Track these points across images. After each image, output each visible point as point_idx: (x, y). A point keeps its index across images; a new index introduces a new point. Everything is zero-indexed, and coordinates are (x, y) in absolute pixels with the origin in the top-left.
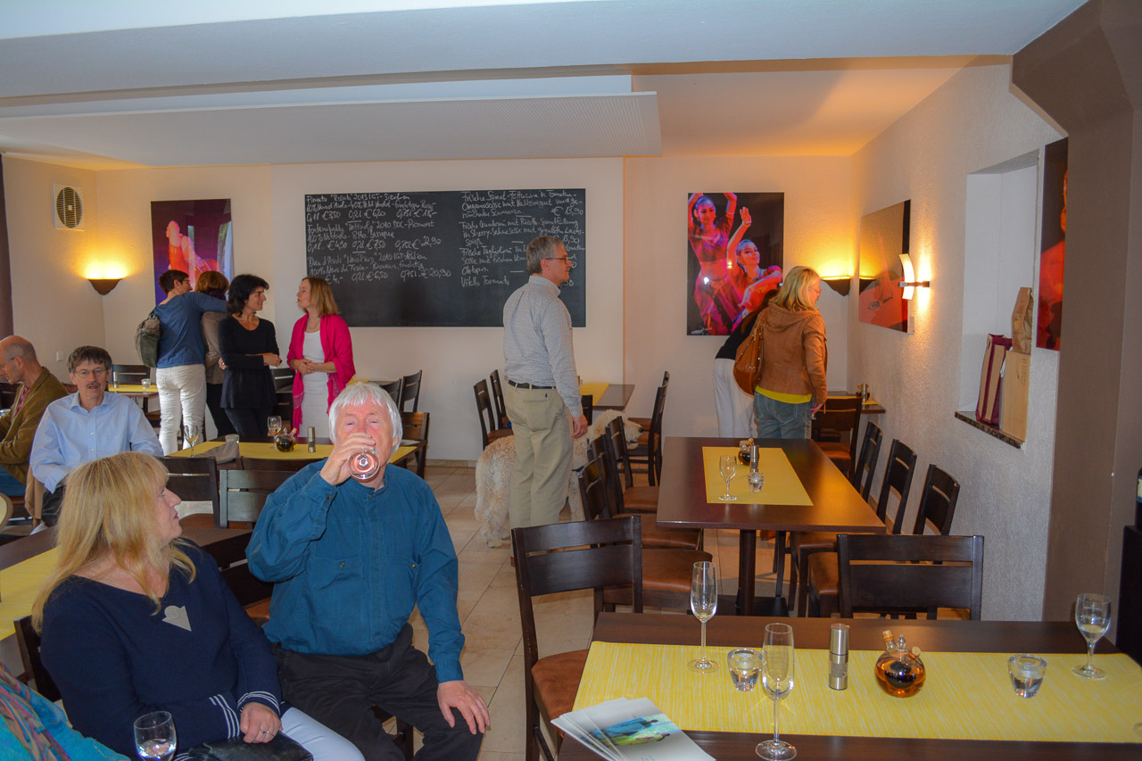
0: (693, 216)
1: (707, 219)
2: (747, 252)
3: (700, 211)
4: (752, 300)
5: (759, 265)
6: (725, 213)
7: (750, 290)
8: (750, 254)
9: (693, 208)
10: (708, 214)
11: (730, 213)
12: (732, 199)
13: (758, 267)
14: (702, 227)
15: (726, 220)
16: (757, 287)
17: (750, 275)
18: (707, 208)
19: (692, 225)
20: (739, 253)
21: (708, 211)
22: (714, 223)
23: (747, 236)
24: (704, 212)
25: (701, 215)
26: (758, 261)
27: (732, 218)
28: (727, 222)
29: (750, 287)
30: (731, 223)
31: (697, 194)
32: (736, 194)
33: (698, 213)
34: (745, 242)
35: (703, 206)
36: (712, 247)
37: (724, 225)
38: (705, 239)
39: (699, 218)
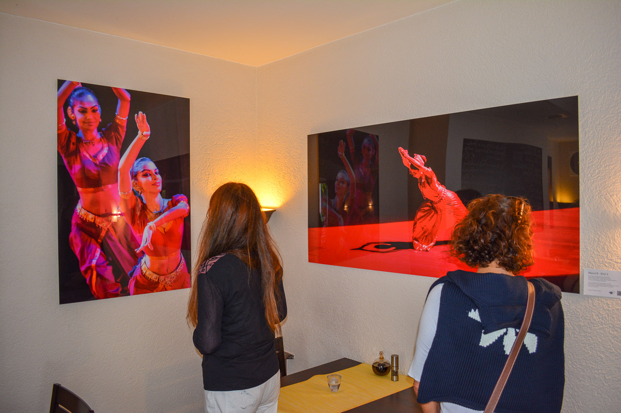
0: (66, 116)
1: (89, 123)
2: (145, 175)
3: (77, 109)
4: (153, 242)
5: (161, 193)
6: (114, 116)
7: (150, 228)
8: (150, 178)
9: (65, 103)
10: (90, 116)
11: (122, 118)
12: (123, 98)
13: (160, 196)
14: (81, 134)
15: (115, 127)
16: (157, 225)
17: (151, 207)
18: (87, 106)
19: (64, 128)
20: (135, 176)
21: (89, 111)
22: (99, 130)
23: (144, 153)
24: (83, 111)
25: (79, 116)
26: (160, 188)
27: (125, 125)
28: (117, 131)
29: (151, 224)
30: (123, 133)
31: (72, 84)
32: (128, 91)
33: (73, 112)
34: (142, 160)
35: (81, 102)
36: (96, 164)
37: (113, 134)
38: (85, 153)
39: (75, 120)
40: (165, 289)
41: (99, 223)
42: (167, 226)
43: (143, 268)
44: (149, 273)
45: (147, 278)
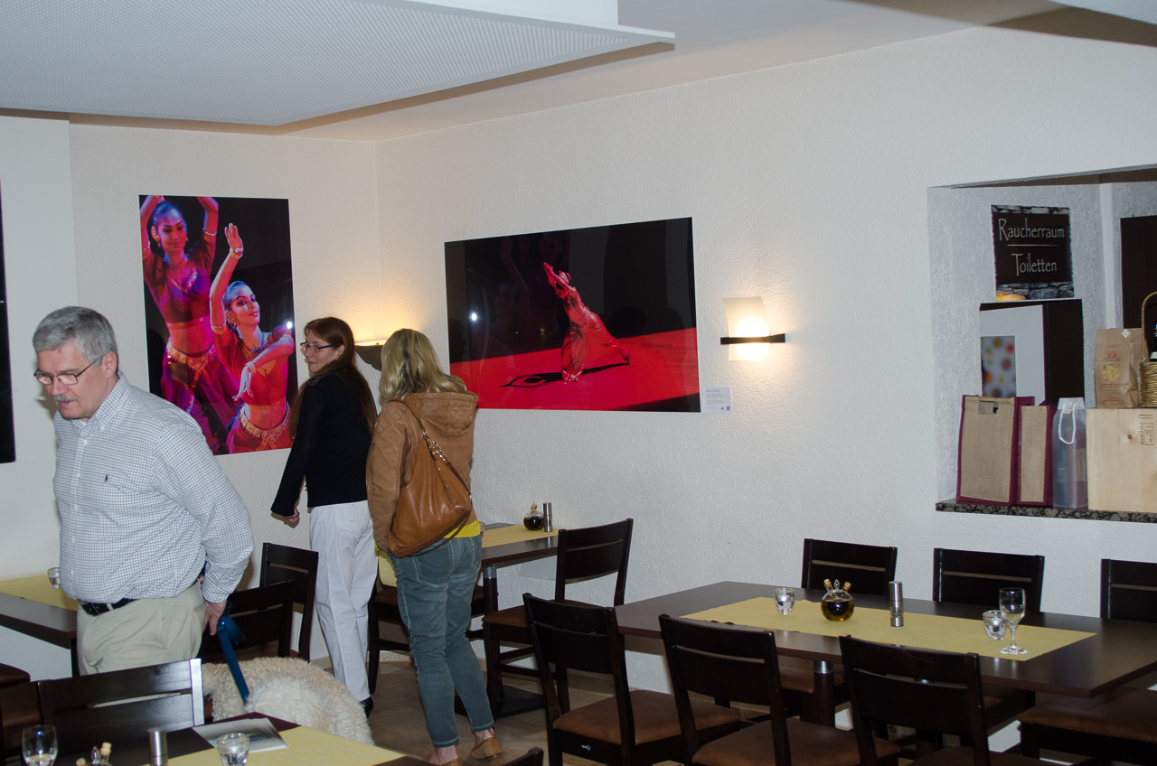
0: (151, 238)
1: (176, 244)
2: (240, 304)
3: (161, 228)
4: (253, 387)
5: (260, 325)
6: (202, 233)
7: (249, 370)
8: (246, 307)
9: (148, 223)
10: (174, 235)
11: (210, 234)
12: (210, 209)
13: (258, 328)
14: (167, 258)
15: (204, 246)
16: (257, 365)
17: (248, 343)
18: (172, 224)
19: (149, 252)
20: (228, 306)
21: (174, 229)
22: (186, 252)
23: (238, 275)
24: (168, 230)
25: (164, 237)
26: (258, 319)
27: (214, 241)
28: (205, 250)
29: (250, 364)
30: (212, 252)
31: (154, 198)
32: (216, 199)
33: (157, 233)
34: (236, 285)
35: (166, 220)
36: (184, 294)
37: (201, 255)
38: (173, 281)
39: (160, 242)
40: (269, 448)
41: (193, 365)
42: (269, 367)
43: (242, 420)
44: (249, 427)
45: (247, 433)
